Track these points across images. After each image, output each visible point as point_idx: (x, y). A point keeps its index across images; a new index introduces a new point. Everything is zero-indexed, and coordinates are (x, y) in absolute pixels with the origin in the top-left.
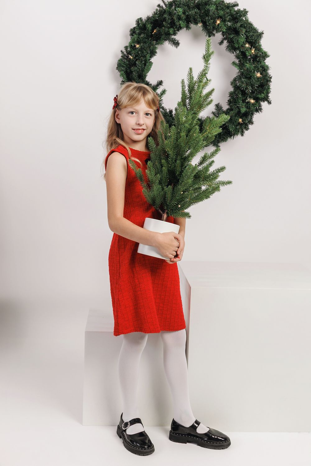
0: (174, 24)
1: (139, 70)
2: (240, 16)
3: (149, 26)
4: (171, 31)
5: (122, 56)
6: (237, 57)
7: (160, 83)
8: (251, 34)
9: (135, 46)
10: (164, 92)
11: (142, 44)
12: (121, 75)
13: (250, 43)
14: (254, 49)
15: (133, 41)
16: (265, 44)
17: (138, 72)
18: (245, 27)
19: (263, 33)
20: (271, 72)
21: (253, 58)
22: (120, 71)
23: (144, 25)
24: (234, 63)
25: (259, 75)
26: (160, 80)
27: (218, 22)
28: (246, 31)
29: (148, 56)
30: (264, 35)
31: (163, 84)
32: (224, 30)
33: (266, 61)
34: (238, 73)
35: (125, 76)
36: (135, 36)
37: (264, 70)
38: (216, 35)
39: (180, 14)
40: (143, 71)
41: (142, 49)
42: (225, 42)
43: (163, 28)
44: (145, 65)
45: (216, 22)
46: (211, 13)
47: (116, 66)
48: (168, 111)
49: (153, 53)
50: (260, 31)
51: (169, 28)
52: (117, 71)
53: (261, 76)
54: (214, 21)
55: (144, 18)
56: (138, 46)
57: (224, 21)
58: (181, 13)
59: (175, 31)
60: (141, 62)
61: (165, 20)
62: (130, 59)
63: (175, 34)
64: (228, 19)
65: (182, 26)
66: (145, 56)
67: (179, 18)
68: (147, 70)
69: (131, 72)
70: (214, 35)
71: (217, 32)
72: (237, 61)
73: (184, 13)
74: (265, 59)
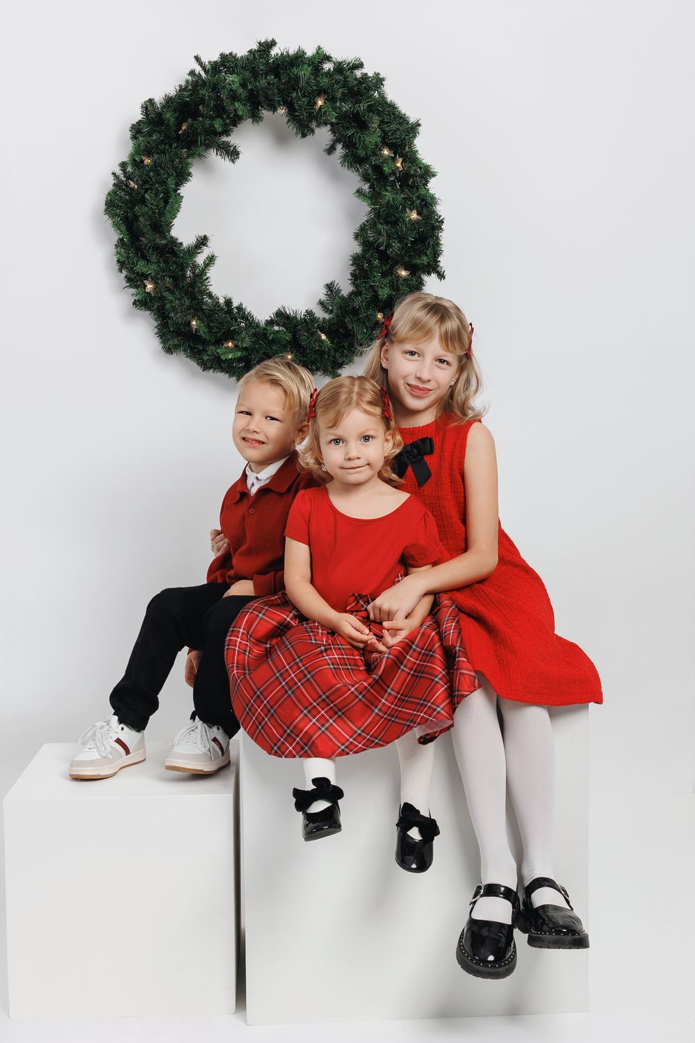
0: (223, 108)
1: (154, 213)
2: (368, 89)
3: (169, 116)
4: (218, 125)
5: (114, 185)
6: (366, 178)
7: (203, 241)
8: (394, 126)
9: (142, 161)
10: (211, 260)
11: (156, 156)
12: (116, 225)
13: (391, 147)
14: (401, 160)
15: (138, 151)
16: (425, 148)
17: (150, 217)
18: (379, 114)
19: (419, 125)
20: (441, 209)
21: (399, 179)
22: (112, 216)
23: (159, 115)
24: (359, 192)
25: (414, 216)
26: (202, 234)
27: (320, 103)
28: (382, 122)
29: (171, 182)
30: (420, 129)
31: (209, 244)
32: (334, 120)
33: (429, 185)
34: (370, 212)
35: (123, 227)
36: (141, 139)
37: (427, 205)
38: (317, 130)
39: (234, 87)
40: (162, 214)
41: (156, 167)
42: (339, 146)
43: (200, 119)
44: (166, 202)
45: (315, 103)
46: (302, 83)
47: (104, 207)
48: (222, 301)
49: (182, 176)
50: (412, 120)
51: (212, 118)
52: (107, 217)
53: (420, 218)
54: (309, 101)
55: (159, 99)
56: (147, 161)
57: (331, 99)
58: (237, 85)
59: (226, 125)
60: (157, 195)
61: (202, 101)
62: (133, 189)
63: (227, 132)
64: (339, 95)
65: (240, 113)
66: (164, 182)
67: (234, 97)
68: (170, 212)
69: (136, 218)
70: (313, 131)
71: (318, 126)
72: (366, 187)
73: (243, 85)
74: (427, 182)
